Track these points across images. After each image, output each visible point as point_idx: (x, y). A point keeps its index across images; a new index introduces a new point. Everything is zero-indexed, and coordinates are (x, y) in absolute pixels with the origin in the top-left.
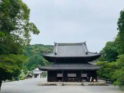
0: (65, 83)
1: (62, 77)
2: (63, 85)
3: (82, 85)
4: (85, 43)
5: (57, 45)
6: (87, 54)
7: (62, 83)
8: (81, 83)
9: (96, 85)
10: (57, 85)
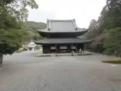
0: (58, 54)
1: (55, 50)
2: (57, 56)
3: (72, 55)
4: (74, 20)
5: (50, 22)
6: (76, 29)
7: (55, 54)
8: (71, 54)
9: (84, 55)
10: (51, 56)
